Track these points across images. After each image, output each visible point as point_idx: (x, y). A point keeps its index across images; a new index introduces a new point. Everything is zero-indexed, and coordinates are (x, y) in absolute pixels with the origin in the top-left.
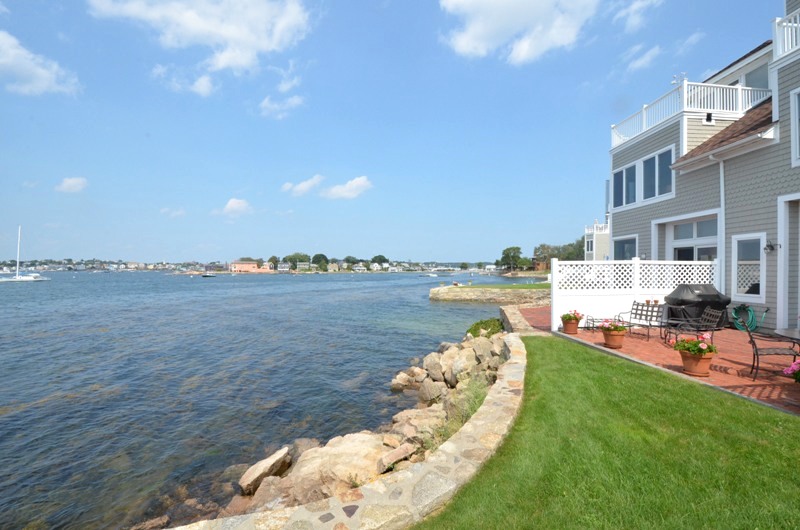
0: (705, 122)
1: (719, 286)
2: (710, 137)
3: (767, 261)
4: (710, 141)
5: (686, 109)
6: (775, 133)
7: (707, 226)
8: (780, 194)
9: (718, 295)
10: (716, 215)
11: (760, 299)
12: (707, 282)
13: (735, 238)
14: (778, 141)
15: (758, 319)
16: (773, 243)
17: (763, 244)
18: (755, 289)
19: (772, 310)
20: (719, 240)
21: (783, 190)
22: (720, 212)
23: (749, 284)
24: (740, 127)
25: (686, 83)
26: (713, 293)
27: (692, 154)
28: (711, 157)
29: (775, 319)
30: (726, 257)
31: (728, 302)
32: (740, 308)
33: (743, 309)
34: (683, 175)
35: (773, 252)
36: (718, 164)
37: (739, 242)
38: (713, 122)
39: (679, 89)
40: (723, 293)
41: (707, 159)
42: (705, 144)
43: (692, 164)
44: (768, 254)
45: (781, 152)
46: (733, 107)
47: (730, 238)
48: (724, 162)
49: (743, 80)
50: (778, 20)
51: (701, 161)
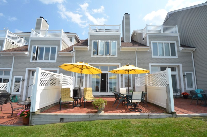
0: (12, 44)
1: (8, 90)
2: (12, 48)
3: (22, 83)
4: (12, 49)
5: (6, 37)
6: (28, 53)
7: (7, 72)
8: (27, 68)
9: (7, 93)
10: (10, 70)
11: (19, 93)
12: (5, 89)
13: (15, 77)
14: (28, 55)
15: (18, 99)
16: (24, 79)
17: (21, 79)
18: (18, 91)
19: (22, 96)
20: (10, 77)
21: (28, 67)
22: (12, 69)
23: (17, 89)
24: (21, 49)
25: (8, 31)
26: (6, 92)
27: (6, 51)
28: (11, 54)
29: (22, 98)
30: (11, 82)
31: (10, 95)
32: (13, 96)
33: (14, 96)
34: (2, 56)
35: (24, 81)
36: (13, 56)
37: (16, 78)
38: (14, 45)
39: (6, 31)
40: (9, 92)
41: (10, 54)
42: (10, 50)
43: (5, 54)
44: (22, 82)
45: (28, 58)
46: (20, 43)
47: (13, 77)
48: (15, 56)
49: (24, 38)
50: (33, 29)
51: (8, 54)
